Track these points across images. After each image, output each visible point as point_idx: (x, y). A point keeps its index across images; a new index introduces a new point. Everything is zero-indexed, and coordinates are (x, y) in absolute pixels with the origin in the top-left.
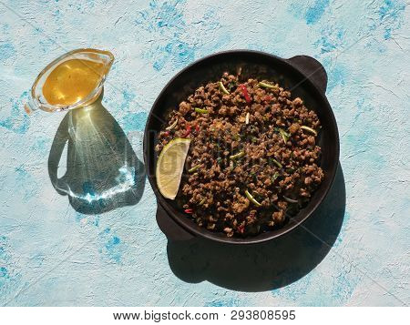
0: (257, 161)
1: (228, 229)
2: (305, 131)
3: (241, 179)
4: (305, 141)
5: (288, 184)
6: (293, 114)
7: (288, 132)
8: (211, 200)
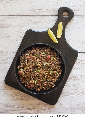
0: (42, 74)
1: (26, 85)
3: (35, 76)
4: (55, 76)
7: (53, 72)
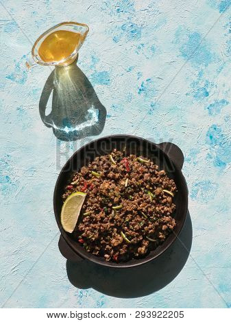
0: (131, 212)
1: (107, 256)
2: (166, 194)
3: (118, 223)
4: (165, 200)
5: (150, 229)
6: (158, 181)
7: (154, 194)
8: (97, 236)
